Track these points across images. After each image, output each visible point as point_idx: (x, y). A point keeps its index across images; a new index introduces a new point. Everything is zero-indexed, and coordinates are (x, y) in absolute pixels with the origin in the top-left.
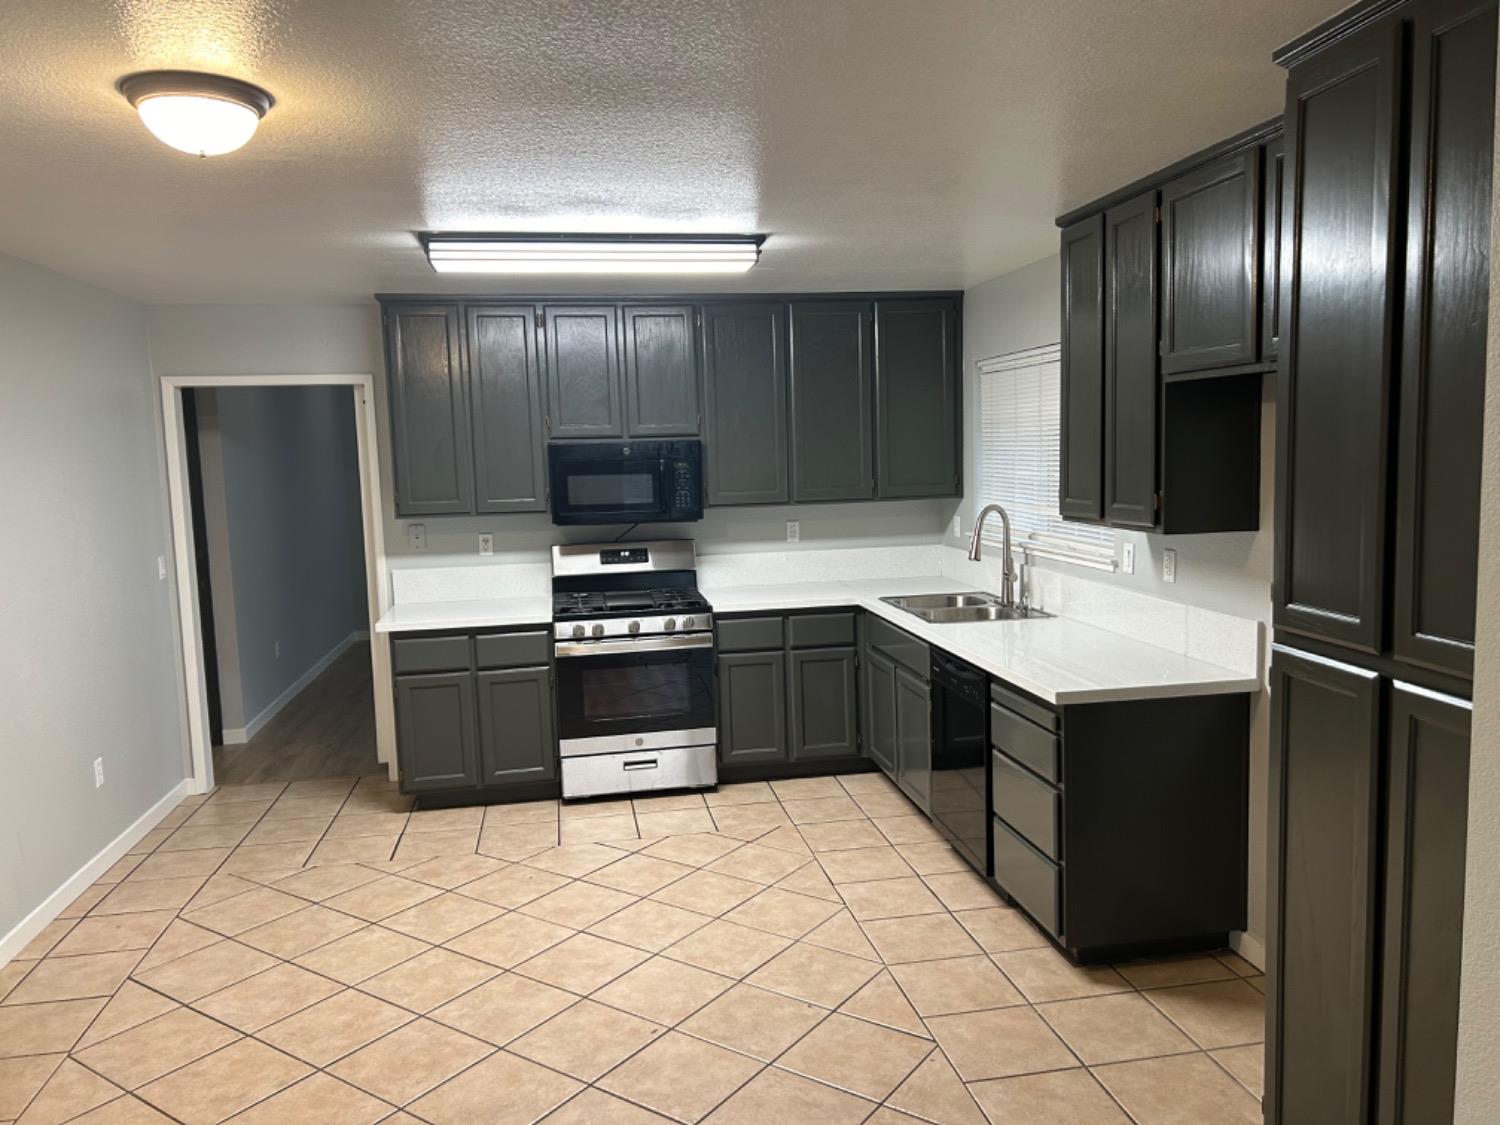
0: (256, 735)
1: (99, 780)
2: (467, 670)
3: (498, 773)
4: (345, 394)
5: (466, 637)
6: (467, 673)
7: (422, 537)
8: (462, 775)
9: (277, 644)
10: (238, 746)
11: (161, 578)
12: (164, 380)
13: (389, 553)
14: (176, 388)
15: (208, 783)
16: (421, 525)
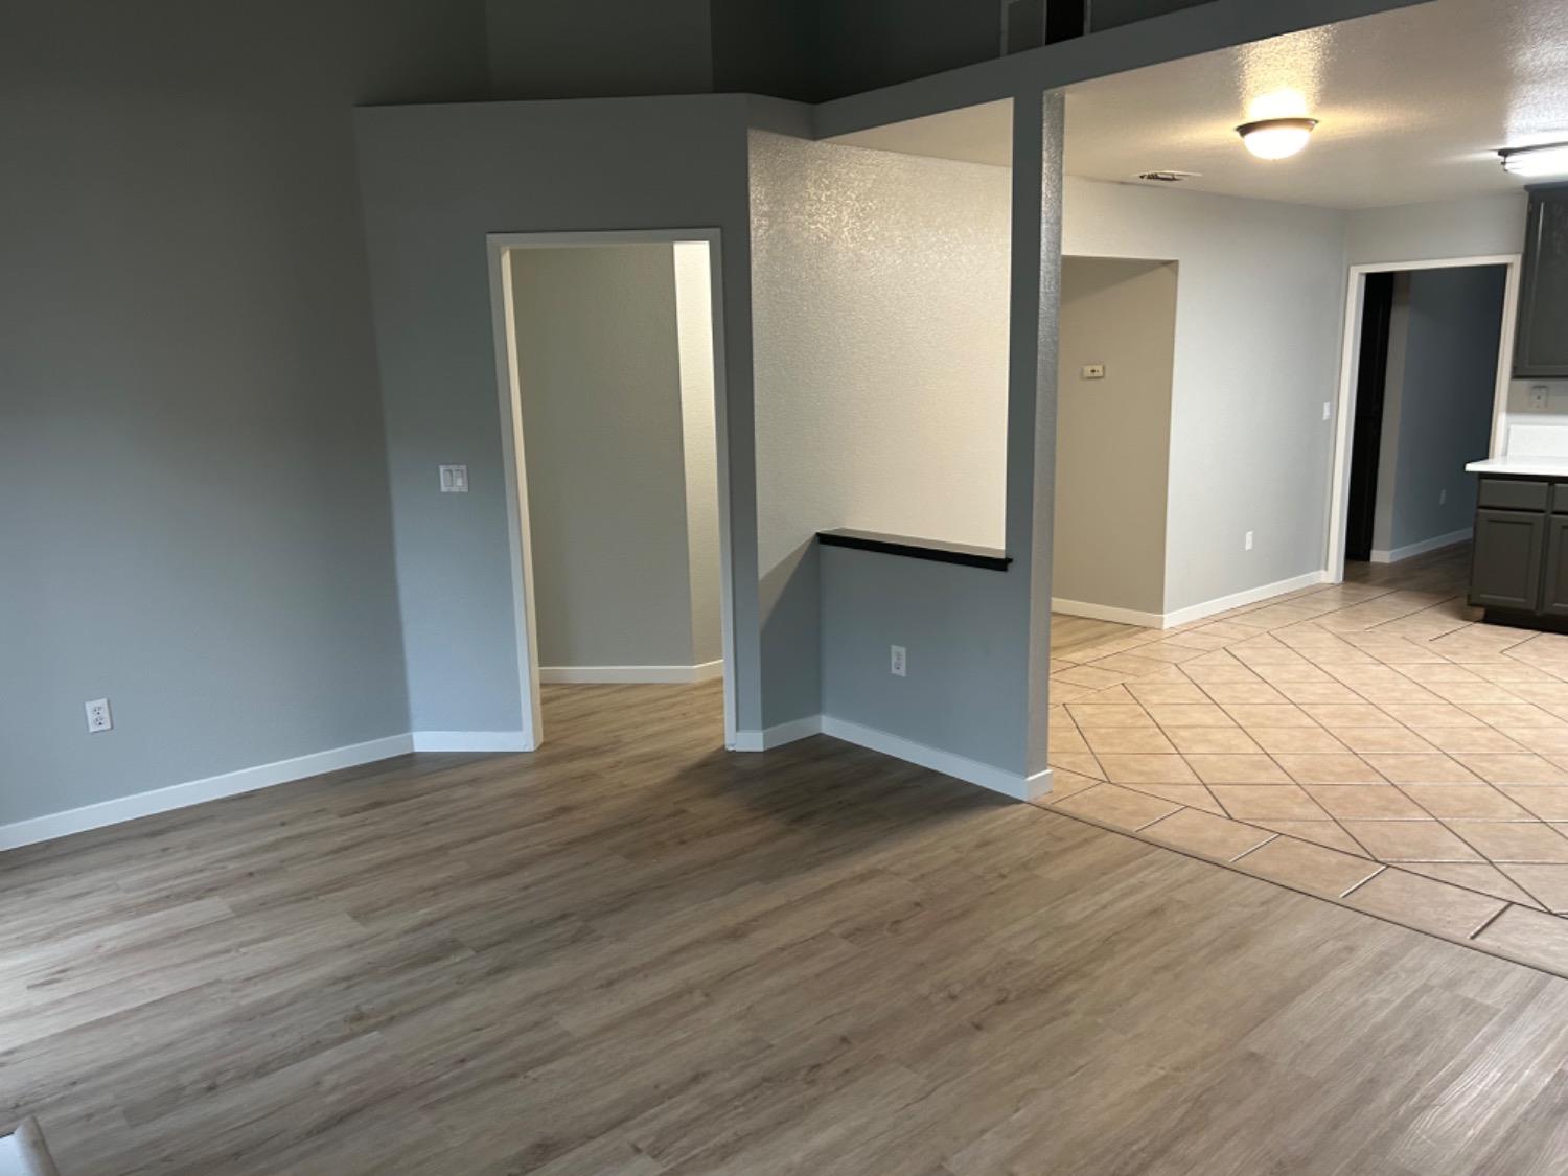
0: (1403, 561)
1: (1249, 546)
2: (1541, 512)
3: (1556, 605)
4: (1501, 271)
5: (1546, 484)
6: (1542, 515)
7: (1543, 398)
8: (1522, 600)
9: (1443, 492)
10: (1382, 565)
11: (1325, 418)
12: (1352, 269)
13: (1511, 410)
14: (1361, 274)
15: (1337, 578)
16: (1544, 387)
